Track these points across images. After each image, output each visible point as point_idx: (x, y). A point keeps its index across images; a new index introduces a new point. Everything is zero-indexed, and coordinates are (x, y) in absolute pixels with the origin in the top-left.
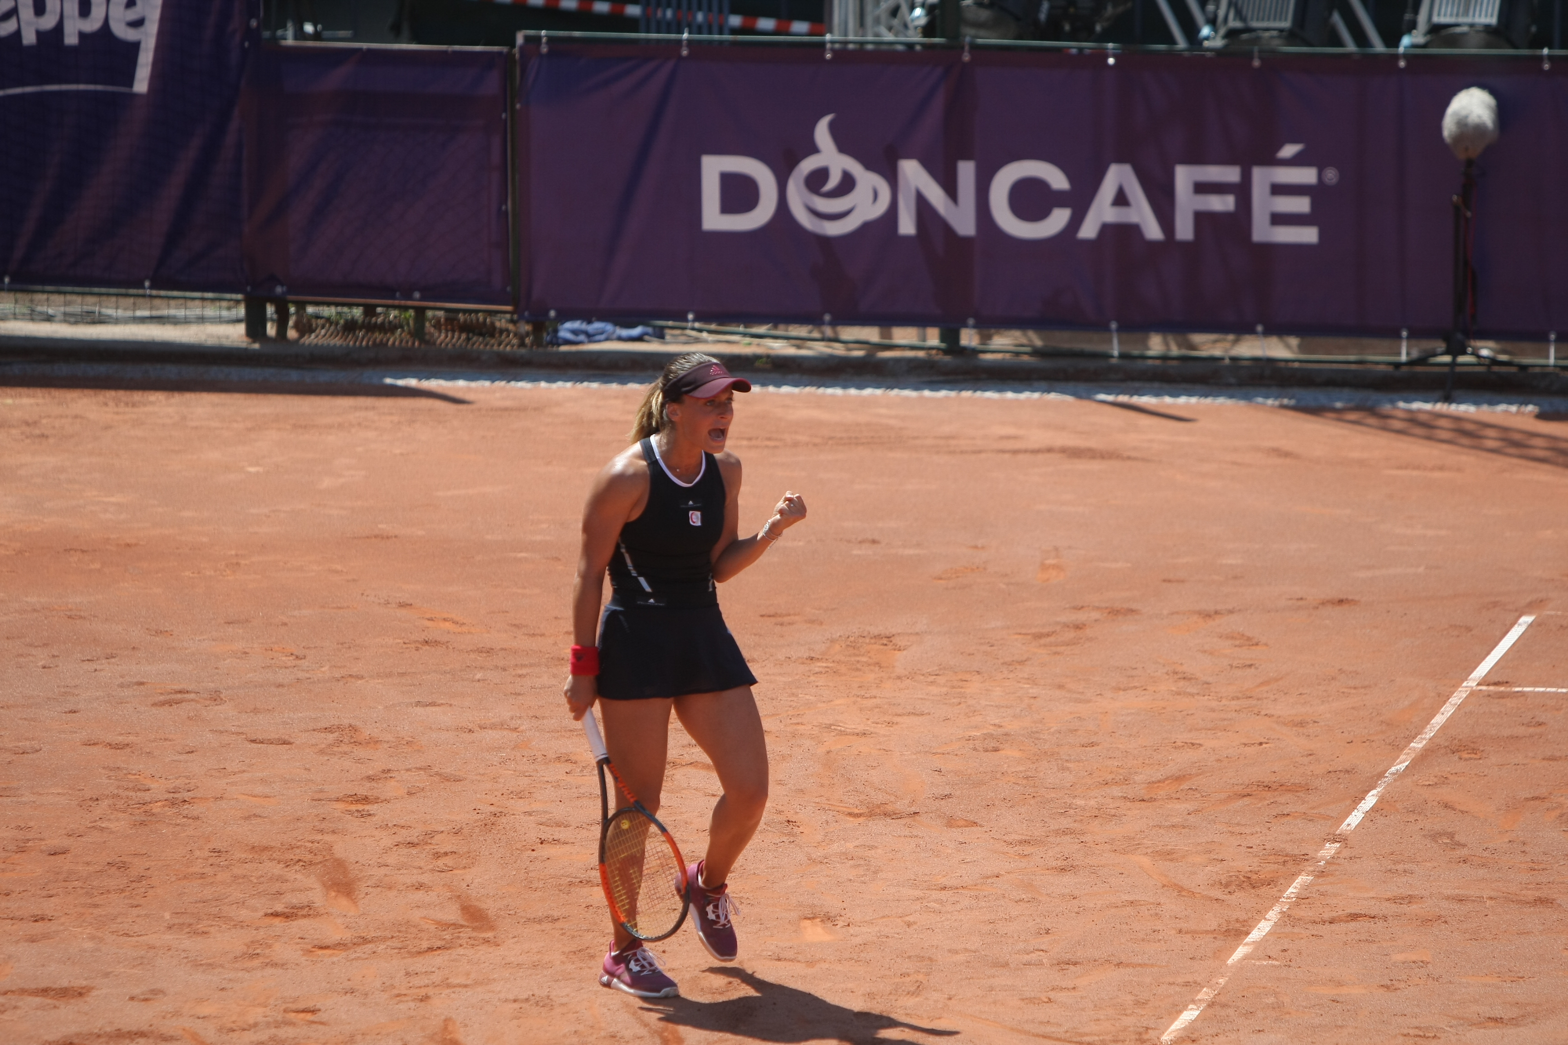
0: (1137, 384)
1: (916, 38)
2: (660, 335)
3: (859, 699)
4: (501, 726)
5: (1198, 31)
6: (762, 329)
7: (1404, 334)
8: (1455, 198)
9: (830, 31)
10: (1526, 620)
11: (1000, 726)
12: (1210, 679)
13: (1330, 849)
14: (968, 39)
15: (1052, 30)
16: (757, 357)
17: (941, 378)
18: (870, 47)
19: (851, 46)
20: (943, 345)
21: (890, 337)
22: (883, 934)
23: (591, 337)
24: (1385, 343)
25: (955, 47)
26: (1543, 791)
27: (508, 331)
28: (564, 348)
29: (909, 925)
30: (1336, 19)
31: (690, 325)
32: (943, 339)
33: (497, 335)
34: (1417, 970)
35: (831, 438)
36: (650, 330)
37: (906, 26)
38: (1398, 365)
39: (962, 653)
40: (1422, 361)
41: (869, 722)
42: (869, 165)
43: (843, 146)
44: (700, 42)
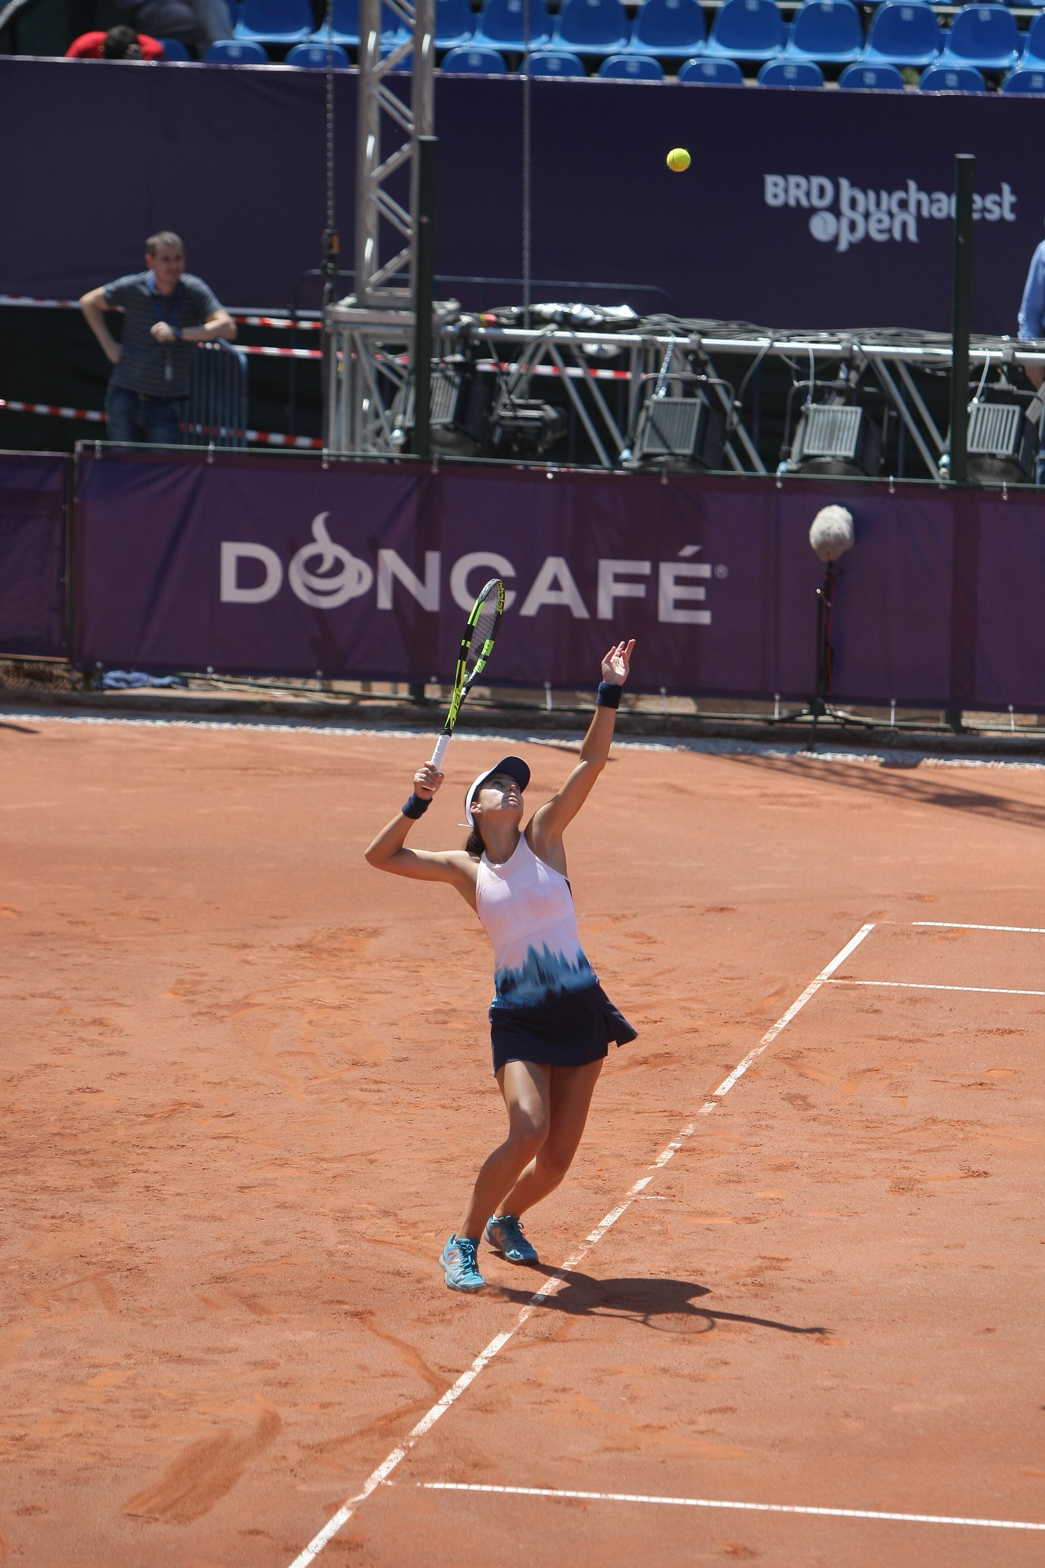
0: (565, 732)
1: (396, 454)
2: (185, 684)
3: (336, 979)
4: (47, 995)
5: (619, 454)
6: (266, 681)
7: (777, 697)
8: (818, 591)
9: (327, 446)
10: (868, 927)
11: (449, 1004)
12: (617, 970)
13: (708, 1108)
14: (436, 456)
15: (504, 450)
16: (263, 703)
17: (409, 723)
18: (358, 460)
19: (343, 459)
20: (411, 697)
21: (370, 690)
22: (349, 1169)
23: (130, 684)
24: (762, 704)
25: (426, 462)
26: (877, 1064)
27: (63, 678)
28: (108, 693)
29: (371, 1162)
30: (728, 448)
31: (208, 676)
32: (412, 692)
33: (53, 681)
34: (774, 1206)
35: (320, 769)
36: (177, 680)
37: (387, 444)
38: (772, 722)
39: (420, 944)
40: (791, 719)
41: (344, 998)
42: (355, 554)
43: (336, 537)
44: (222, 453)
